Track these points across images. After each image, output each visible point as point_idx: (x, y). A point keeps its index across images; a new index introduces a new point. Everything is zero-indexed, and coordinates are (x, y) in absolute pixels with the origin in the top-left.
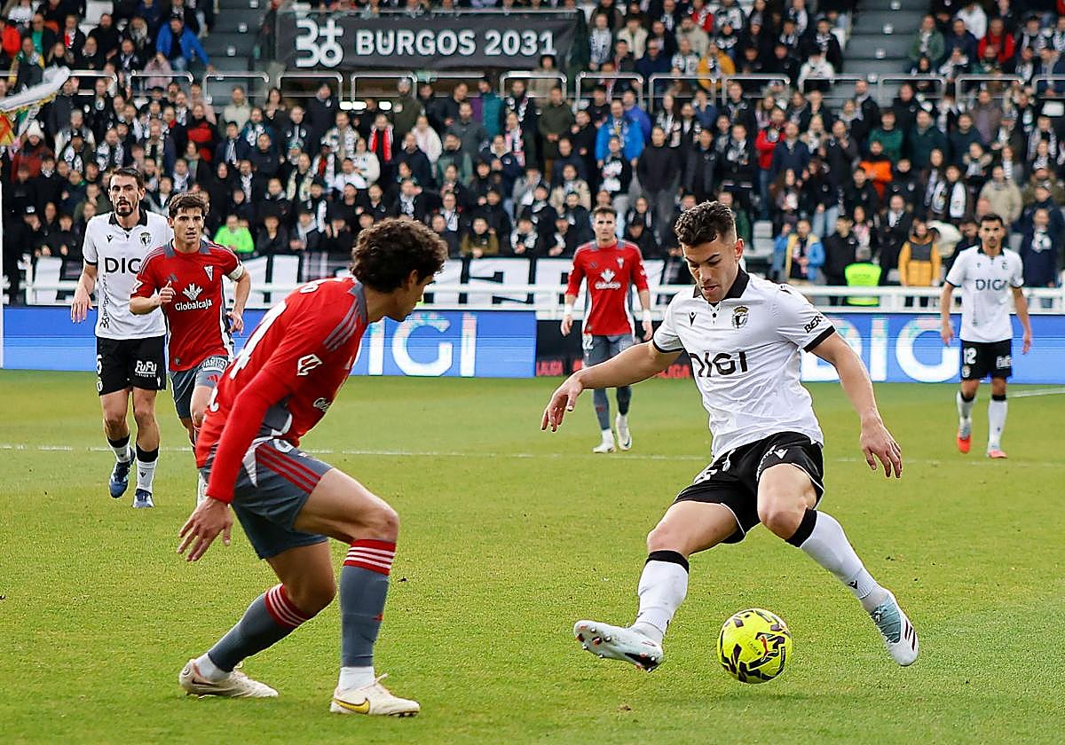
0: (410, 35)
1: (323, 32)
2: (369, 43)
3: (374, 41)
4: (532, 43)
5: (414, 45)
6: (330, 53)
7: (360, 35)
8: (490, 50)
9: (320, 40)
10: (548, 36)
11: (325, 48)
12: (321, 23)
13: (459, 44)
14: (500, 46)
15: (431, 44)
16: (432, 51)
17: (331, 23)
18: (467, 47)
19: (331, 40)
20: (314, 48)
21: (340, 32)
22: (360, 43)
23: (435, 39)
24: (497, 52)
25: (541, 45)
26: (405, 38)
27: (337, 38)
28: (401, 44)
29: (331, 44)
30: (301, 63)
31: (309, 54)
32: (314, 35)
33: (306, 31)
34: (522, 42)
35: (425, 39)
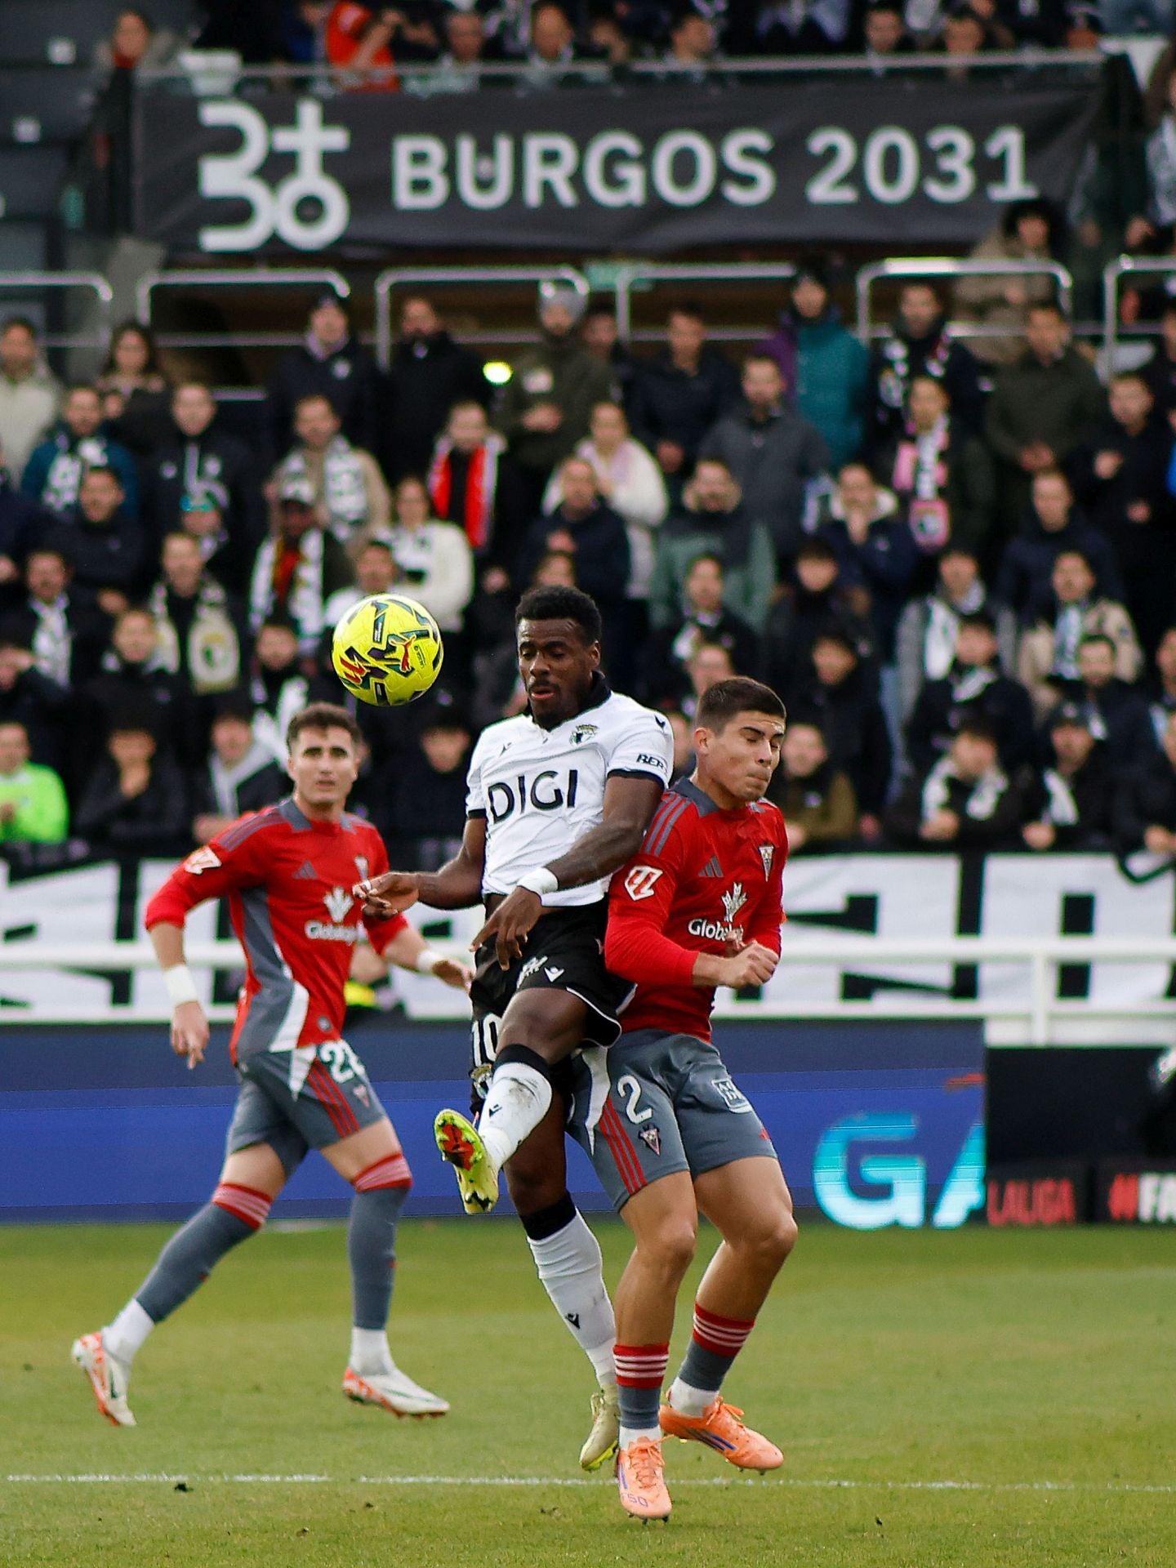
0: (565, 146)
1: (285, 140)
2: (433, 171)
3: (450, 169)
4: (959, 164)
5: (577, 179)
6: (309, 209)
7: (404, 148)
8: (824, 190)
9: (277, 168)
10: (1009, 141)
11: (293, 190)
12: (280, 115)
13: (724, 173)
14: (856, 176)
15: (633, 175)
16: (634, 193)
17: (309, 112)
18: (747, 181)
19: (310, 164)
20: (256, 191)
21: (337, 139)
22: (404, 172)
23: (646, 160)
24: (847, 195)
25: (989, 169)
26: (551, 157)
27: (331, 163)
28: (535, 172)
29: (310, 180)
30: (216, 239)
31: (238, 212)
32: (254, 152)
33: (230, 141)
34: (929, 163)
35: (615, 157)
